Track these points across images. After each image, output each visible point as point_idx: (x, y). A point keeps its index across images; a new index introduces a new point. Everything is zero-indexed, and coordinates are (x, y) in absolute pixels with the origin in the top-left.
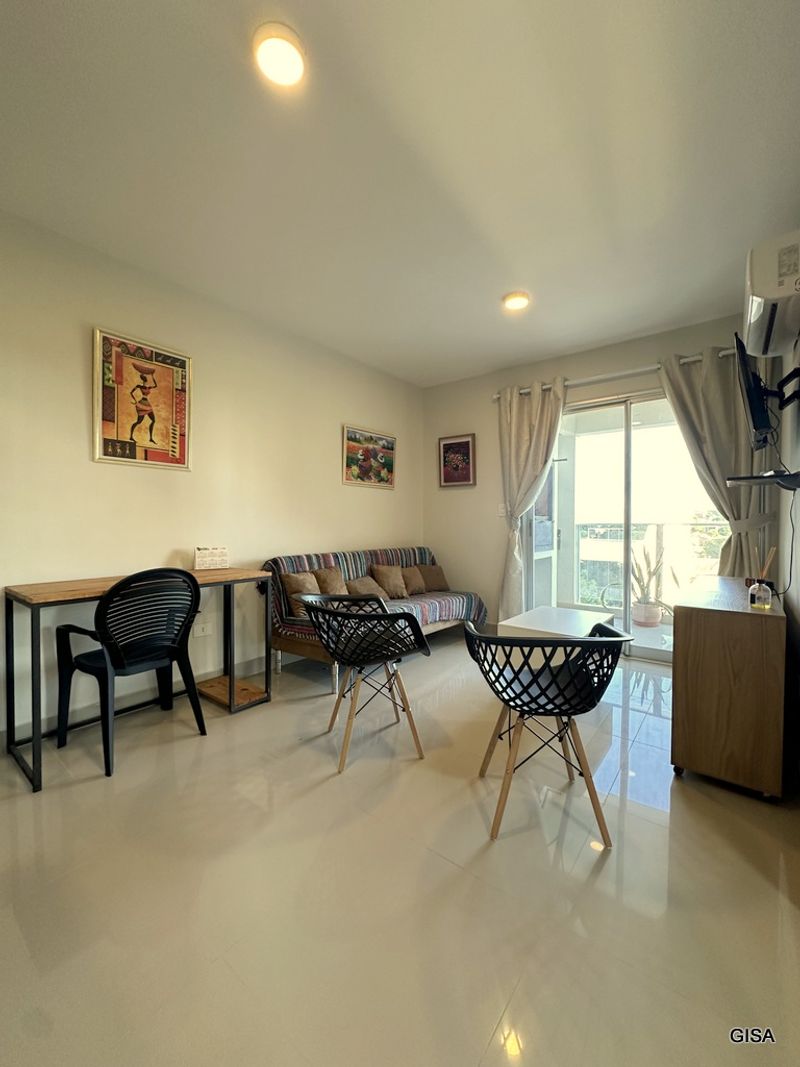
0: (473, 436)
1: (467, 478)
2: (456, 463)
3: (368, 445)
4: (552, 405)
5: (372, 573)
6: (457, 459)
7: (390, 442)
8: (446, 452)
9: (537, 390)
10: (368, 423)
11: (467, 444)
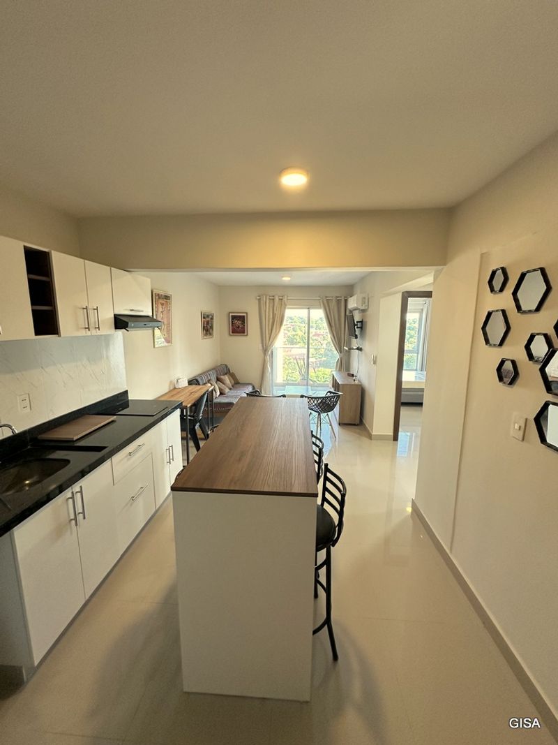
0: (247, 313)
1: (244, 332)
2: (238, 325)
3: (207, 319)
4: (283, 306)
5: (218, 379)
6: (238, 323)
7: (213, 316)
8: (232, 319)
9: (277, 299)
10: (207, 309)
11: (244, 316)
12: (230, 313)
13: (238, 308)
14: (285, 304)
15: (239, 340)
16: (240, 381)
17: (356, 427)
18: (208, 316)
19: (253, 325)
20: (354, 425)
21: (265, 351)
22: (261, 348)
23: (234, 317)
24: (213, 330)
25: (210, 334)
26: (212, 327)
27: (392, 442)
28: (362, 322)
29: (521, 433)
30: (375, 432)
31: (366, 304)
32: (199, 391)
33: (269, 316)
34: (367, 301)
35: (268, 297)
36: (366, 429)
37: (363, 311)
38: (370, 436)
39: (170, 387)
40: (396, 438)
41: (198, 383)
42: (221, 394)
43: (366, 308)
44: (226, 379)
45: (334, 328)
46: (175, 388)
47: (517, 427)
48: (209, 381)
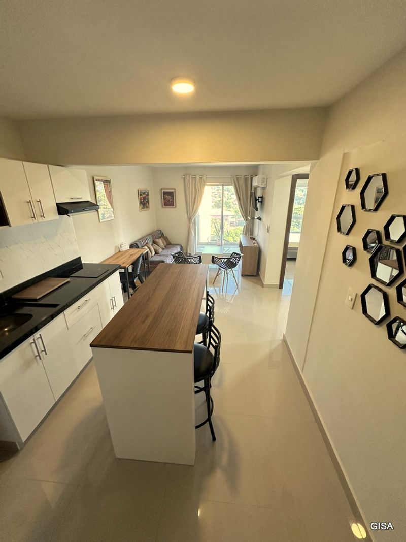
0: (175, 189)
1: (173, 205)
2: (168, 199)
3: (144, 196)
4: (203, 184)
5: (154, 242)
6: (169, 197)
7: (148, 193)
8: (164, 195)
9: (198, 178)
10: (143, 187)
11: (173, 192)
12: (162, 189)
13: (169, 185)
14: (204, 181)
15: (169, 210)
16: (172, 243)
17: (254, 278)
18: (144, 193)
19: (180, 199)
20: (253, 276)
21: (190, 219)
22: (186, 217)
23: (165, 193)
24: (148, 204)
25: (147, 207)
26: (148, 202)
27: (278, 289)
28: (262, 197)
29: (352, 303)
30: (266, 282)
31: (265, 183)
32: (137, 253)
33: (192, 191)
34: (266, 180)
35: (191, 177)
36: (260, 280)
37: (264, 189)
38: (262, 285)
39: (115, 250)
40: (281, 286)
41: (137, 247)
42: (156, 253)
43: (265, 186)
44: (160, 241)
45: (242, 202)
46: (120, 251)
47: (350, 299)
48: (146, 244)
